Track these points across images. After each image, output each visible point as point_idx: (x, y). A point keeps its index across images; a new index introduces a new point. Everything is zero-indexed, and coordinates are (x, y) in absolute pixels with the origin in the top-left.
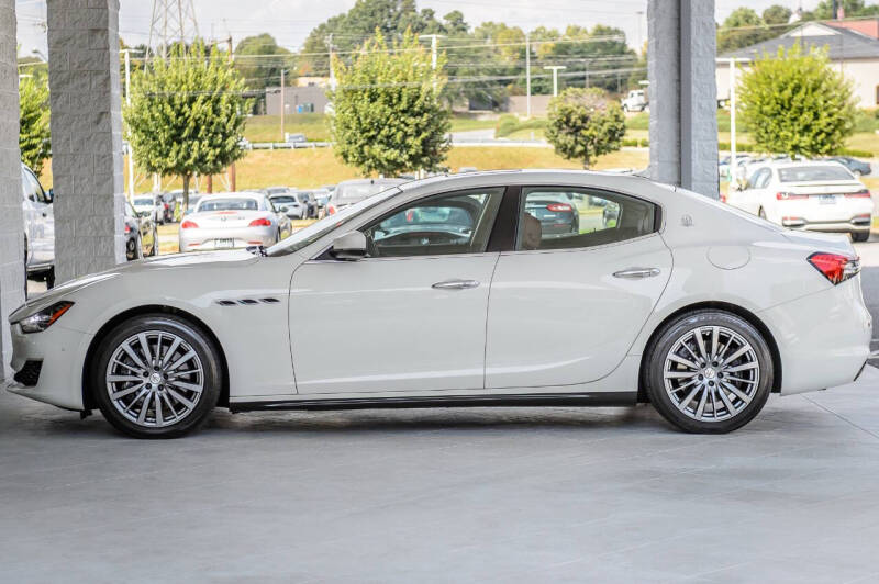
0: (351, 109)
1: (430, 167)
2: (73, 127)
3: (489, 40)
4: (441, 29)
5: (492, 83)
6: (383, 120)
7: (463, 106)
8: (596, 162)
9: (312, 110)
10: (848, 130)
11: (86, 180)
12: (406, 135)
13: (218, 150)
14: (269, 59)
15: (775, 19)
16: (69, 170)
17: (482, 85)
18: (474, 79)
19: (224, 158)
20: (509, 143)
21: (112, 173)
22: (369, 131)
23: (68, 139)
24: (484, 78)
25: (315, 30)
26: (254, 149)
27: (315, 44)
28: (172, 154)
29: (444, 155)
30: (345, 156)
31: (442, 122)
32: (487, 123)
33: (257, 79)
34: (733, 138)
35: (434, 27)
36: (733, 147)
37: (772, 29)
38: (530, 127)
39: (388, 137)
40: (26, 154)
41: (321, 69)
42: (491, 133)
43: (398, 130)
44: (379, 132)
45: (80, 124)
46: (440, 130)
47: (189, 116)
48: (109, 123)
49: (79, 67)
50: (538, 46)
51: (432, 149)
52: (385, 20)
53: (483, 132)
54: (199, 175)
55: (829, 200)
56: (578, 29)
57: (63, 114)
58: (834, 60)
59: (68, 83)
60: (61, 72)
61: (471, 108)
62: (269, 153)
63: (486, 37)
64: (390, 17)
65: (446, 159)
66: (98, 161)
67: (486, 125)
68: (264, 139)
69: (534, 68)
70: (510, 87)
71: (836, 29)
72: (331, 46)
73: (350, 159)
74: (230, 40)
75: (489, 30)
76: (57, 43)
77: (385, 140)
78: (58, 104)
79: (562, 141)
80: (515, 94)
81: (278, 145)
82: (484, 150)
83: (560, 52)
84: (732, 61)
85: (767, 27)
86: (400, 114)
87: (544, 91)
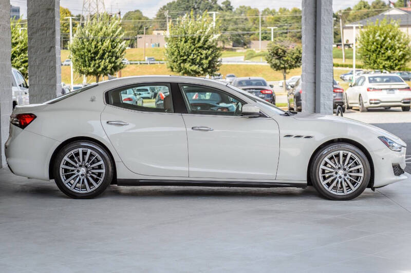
0: (175, 46)
1: (211, 73)
2: (38, 53)
3: (243, 15)
4: (220, 9)
5: (244, 35)
6: (190, 51)
7: (229, 45)
8: (289, 72)
9: (159, 46)
10: (407, 59)
11: (44, 77)
12: (201, 59)
13: (113, 65)
14: (139, 22)
15: (377, 6)
16: (36, 73)
17: (239, 35)
18: (235, 33)
19: (116, 68)
20: (250, 63)
21: (56, 74)
22: (183, 56)
23: (36, 59)
24: (240, 32)
25: (161, 8)
26: (131, 64)
27: (161, 16)
28: (92, 66)
29: (218, 68)
30: (172, 68)
31: (217, 53)
32: (240, 53)
33: (133, 31)
34: (354, 62)
35: (217, 8)
36: (354, 66)
37: (376, 11)
38: (260, 55)
39: (192, 59)
40: (24, 65)
41: (163, 27)
42: (242, 58)
43: (198, 56)
44: (188, 57)
45: (41, 53)
46: (217, 56)
47: (100, 48)
48: (55, 51)
49: (41, 26)
50: (266, 18)
51: (212, 65)
52: (194, 4)
53: (239, 57)
54: (103, 76)
55: (392, 92)
56: (285, 10)
57: (34, 47)
58: (402, 26)
59: (36, 33)
60: (33, 28)
61: (233, 46)
62: (138, 66)
63: (241, 13)
64: (196, 3)
65: (219, 70)
66: (49, 69)
67: (240, 54)
68: (135, 59)
69: (263, 28)
70: (252, 36)
71: (405, 11)
72: (168, 16)
73: (174, 70)
74: (119, 13)
75: (243, 10)
76: (31, 15)
77: (191, 61)
78: (32, 43)
79: (274, 63)
80: (254, 40)
81: (141, 62)
82: (238, 66)
83: (276, 21)
84: (354, 26)
85: (373, 10)
86: (198, 49)
87: (267, 39)
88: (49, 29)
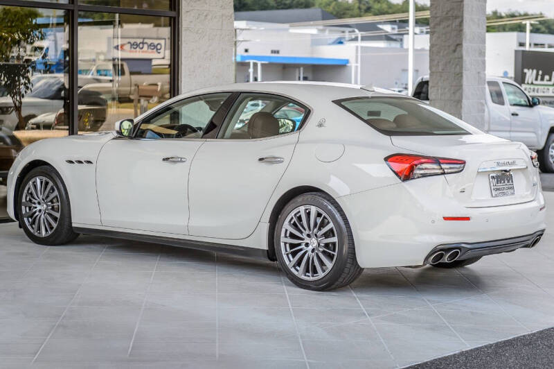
2: (441, 54)
11: (447, 90)
21: (462, 86)
45: (445, 52)
48: (461, 51)
49: (447, 14)
59: (440, 25)
60: (436, 18)
66: (455, 77)
78: (434, 39)
88: (456, 18)
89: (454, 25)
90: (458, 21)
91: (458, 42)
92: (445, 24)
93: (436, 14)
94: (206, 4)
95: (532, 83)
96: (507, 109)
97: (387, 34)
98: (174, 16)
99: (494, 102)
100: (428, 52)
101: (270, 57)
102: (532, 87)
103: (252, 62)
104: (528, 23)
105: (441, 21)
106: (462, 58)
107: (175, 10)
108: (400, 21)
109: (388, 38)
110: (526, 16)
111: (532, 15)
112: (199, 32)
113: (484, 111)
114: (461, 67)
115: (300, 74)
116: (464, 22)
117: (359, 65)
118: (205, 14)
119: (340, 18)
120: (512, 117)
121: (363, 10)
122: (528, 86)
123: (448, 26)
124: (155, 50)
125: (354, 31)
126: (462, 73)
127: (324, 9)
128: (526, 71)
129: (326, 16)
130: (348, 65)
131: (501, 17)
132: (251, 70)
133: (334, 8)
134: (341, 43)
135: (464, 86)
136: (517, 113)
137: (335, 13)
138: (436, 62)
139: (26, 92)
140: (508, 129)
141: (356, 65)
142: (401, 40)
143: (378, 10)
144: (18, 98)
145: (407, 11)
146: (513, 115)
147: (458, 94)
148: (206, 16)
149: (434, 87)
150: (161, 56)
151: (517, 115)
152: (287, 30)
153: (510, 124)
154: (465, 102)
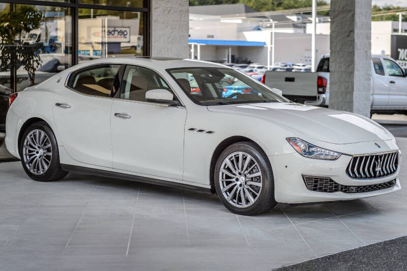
89: (348, 17)
90: (351, 14)
91: (351, 29)
92: (341, 16)
93: (335, 8)
94: (169, 2)
95: (404, 60)
96: (387, 78)
97: (294, 23)
98: (146, 11)
99: (377, 73)
100: (329, 37)
101: (207, 41)
102: (404, 62)
103: (193, 44)
104: (400, 14)
105: (338, 14)
106: (353, 41)
107: (147, 7)
108: (304, 13)
109: (295, 26)
110: (398, 9)
111: (403, 8)
112: (165, 22)
113: (370, 80)
114: (353, 48)
115: (229, 53)
116: (356, 14)
117: (273, 46)
118: (168, 10)
119: (259, 11)
120: (390, 84)
121: (275, 5)
122: (401, 62)
123: (344, 18)
124: (123, 35)
125: (269, 21)
126: (354, 52)
127: (246, 5)
128: (399, 50)
129: (248, 10)
130: (265, 46)
131: (380, 10)
132: (192, 50)
133: (254, 4)
134: (259, 29)
135: (355, 62)
136: (394, 81)
137: (254, 7)
138: (335, 44)
139: (37, 67)
140: (388, 93)
141: (271, 46)
142: (305, 27)
143: (287, 5)
144: (32, 71)
145: (311, 6)
146: (391, 82)
147: (350, 67)
148: (169, 11)
149: (334, 62)
150: (127, 40)
151: (394, 82)
152: (220, 20)
153: (389, 90)
154: (356, 73)
